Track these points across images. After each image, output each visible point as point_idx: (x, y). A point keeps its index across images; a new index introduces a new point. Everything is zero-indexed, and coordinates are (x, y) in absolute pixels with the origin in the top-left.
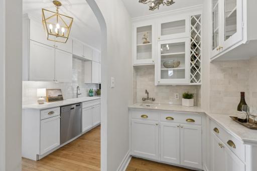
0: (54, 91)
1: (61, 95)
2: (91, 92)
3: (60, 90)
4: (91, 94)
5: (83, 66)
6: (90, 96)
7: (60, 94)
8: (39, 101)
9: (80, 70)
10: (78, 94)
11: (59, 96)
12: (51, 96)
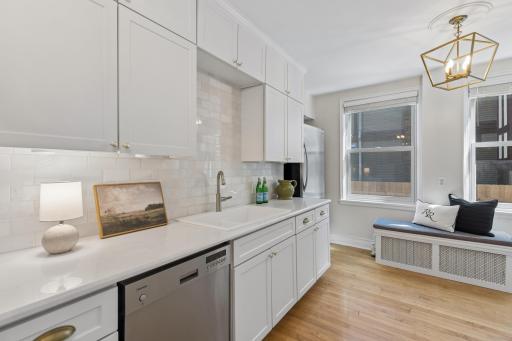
0: (132, 190)
1: (161, 206)
2: (260, 188)
3: (157, 185)
4: (261, 198)
5: (237, 107)
6: (258, 203)
7: (157, 201)
8: (46, 241)
9: (227, 119)
10: (220, 199)
11: (151, 207)
12: (118, 211)
